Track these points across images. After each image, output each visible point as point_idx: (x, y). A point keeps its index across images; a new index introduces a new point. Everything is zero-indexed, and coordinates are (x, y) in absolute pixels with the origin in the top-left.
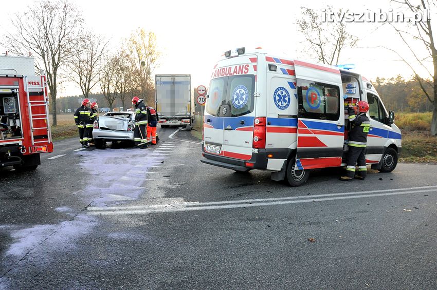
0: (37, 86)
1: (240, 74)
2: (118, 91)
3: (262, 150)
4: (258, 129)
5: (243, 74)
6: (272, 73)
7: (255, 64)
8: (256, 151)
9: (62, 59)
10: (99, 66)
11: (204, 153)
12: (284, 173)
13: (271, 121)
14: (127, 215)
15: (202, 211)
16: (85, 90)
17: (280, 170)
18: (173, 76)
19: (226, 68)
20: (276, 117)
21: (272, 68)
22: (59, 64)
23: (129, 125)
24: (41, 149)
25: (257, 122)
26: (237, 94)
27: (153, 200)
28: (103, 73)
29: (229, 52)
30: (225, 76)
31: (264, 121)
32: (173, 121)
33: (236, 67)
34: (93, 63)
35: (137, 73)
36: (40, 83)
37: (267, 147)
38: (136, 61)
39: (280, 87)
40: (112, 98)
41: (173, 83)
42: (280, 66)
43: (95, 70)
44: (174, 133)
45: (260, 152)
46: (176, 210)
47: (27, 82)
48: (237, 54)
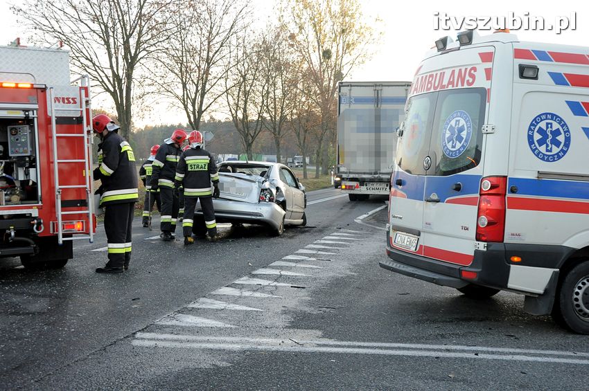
0: (72, 107)
1: (460, 87)
2: (265, 115)
3: (496, 246)
4: (489, 202)
5: (466, 86)
6: (528, 84)
7: (488, 65)
8: (482, 246)
9: (146, 45)
10: (226, 61)
11: (389, 249)
12: (551, 298)
13: (518, 185)
14: (204, 350)
15: (347, 354)
16: (194, 113)
17: (541, 291)
18: (376, 85)
19: (434, 73)
20: (533, 176)
21: (527, 73)
22: (139, 56)
23: (263, 190)
24: (73, 226)
25: (487, 185)
26: (452, 129)
27: (264, 330)
28: (235, 77)
29: (444, 42)
30: (432, 90)
31: (501, 186)
32: (376, 185)
33: (453, 71)
34: (211, 55)
35: (313, 76)
36: (78, 100)
37: (508, 239)
38: (311, 49)
39: (546, 114)
40: (252, 133)
41: (377, 100)
42: (545, 68)
43: (215, 71)
44: (370, 213)
45: (491, 248)
46: (298, 349)
47: (53, 97)
48: (458, 44)
